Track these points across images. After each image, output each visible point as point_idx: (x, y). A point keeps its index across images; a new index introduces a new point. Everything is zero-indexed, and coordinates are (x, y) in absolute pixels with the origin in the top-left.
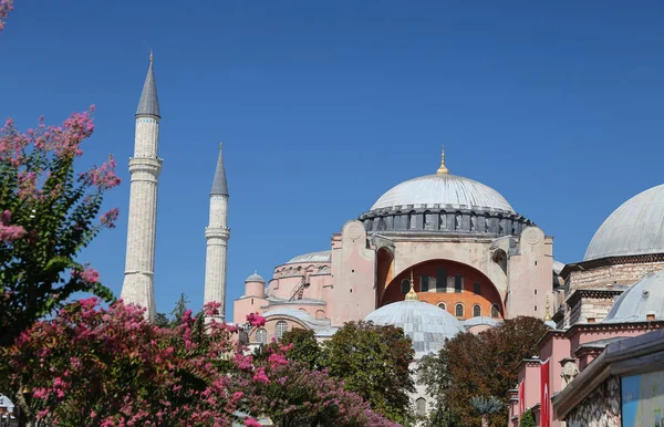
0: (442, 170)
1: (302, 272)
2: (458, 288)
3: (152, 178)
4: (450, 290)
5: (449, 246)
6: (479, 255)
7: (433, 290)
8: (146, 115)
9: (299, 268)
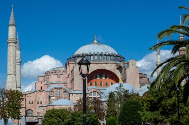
0: (96, 41)
1: (57, 74)
2: (106, 78)
3: (15, 45)
4: (104, 78)
5: (104, 65)
6: (113, 68)
7: (99, 78)
8: (12, 25)
9: (56, 72)
